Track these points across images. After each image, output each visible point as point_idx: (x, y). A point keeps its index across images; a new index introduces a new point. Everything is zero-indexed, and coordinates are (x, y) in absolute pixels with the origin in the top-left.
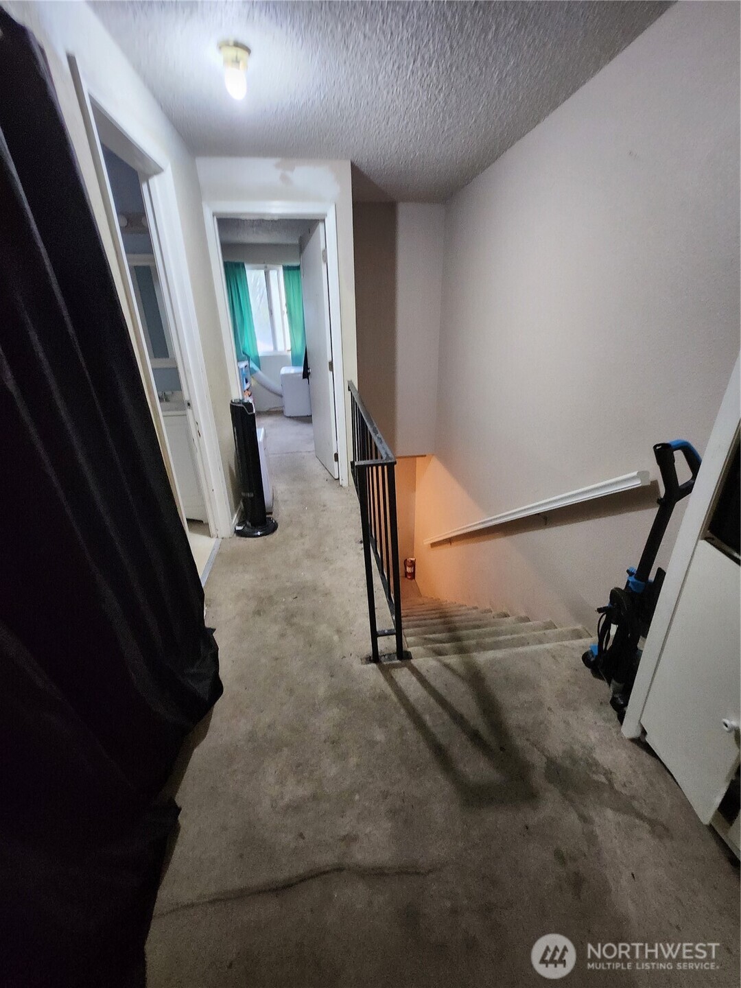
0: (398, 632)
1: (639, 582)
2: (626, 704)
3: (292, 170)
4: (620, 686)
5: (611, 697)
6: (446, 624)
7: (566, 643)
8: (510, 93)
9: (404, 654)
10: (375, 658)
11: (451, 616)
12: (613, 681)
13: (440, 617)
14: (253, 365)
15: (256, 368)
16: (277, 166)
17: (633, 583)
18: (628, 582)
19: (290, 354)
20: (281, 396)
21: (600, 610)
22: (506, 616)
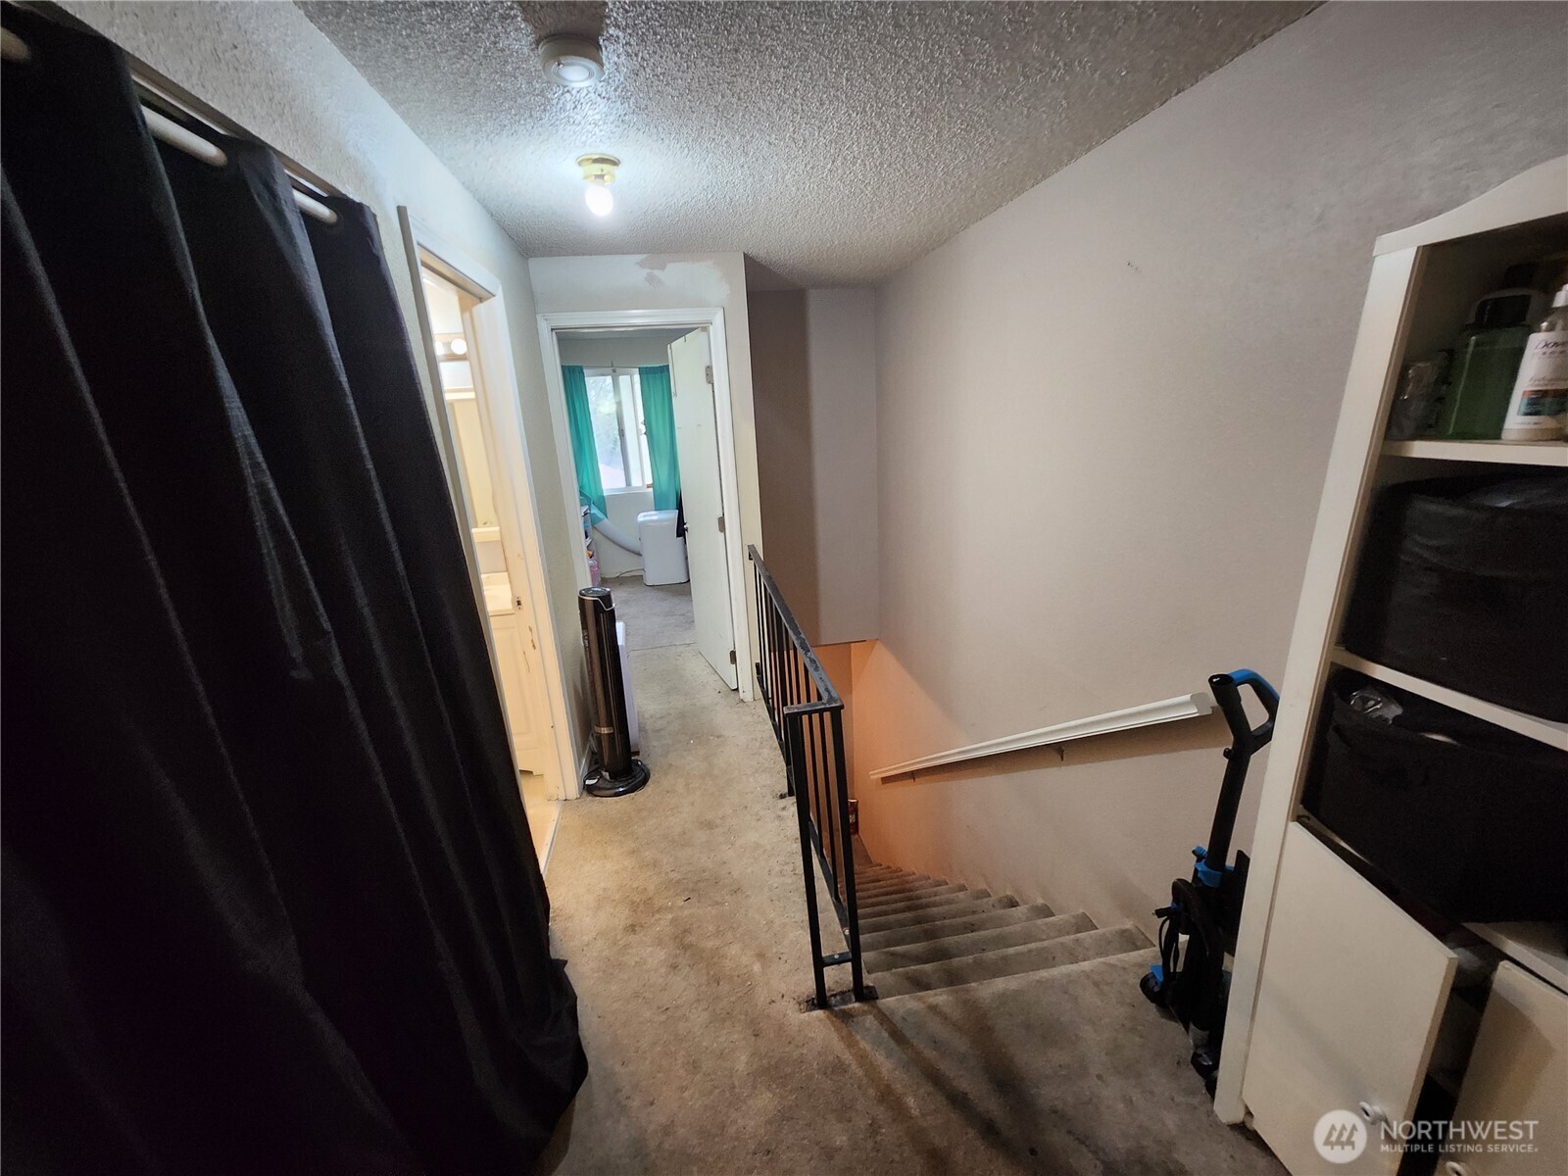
0: (854, 956)
1: (1213, 872)
2: (1216, 1066)
3: (663, 268)
4: (1203, 1034)
5: (1192, 1052)
6: (919, 923)
7: (1112, 959)
8: (961, 182)
9: (865, 991)
10: (820, 1000)
11: (928, 906)
12: (1192, 1027)
13: (909, 909)
14: (594, 511)
15: (600, 515)
16: (642, 264)
17: (1204, 873)
18: (1196, 871)
19: (651, 490)
20: (640, 555)
21: (1159, 913)
22: (1013, 904)
